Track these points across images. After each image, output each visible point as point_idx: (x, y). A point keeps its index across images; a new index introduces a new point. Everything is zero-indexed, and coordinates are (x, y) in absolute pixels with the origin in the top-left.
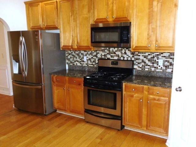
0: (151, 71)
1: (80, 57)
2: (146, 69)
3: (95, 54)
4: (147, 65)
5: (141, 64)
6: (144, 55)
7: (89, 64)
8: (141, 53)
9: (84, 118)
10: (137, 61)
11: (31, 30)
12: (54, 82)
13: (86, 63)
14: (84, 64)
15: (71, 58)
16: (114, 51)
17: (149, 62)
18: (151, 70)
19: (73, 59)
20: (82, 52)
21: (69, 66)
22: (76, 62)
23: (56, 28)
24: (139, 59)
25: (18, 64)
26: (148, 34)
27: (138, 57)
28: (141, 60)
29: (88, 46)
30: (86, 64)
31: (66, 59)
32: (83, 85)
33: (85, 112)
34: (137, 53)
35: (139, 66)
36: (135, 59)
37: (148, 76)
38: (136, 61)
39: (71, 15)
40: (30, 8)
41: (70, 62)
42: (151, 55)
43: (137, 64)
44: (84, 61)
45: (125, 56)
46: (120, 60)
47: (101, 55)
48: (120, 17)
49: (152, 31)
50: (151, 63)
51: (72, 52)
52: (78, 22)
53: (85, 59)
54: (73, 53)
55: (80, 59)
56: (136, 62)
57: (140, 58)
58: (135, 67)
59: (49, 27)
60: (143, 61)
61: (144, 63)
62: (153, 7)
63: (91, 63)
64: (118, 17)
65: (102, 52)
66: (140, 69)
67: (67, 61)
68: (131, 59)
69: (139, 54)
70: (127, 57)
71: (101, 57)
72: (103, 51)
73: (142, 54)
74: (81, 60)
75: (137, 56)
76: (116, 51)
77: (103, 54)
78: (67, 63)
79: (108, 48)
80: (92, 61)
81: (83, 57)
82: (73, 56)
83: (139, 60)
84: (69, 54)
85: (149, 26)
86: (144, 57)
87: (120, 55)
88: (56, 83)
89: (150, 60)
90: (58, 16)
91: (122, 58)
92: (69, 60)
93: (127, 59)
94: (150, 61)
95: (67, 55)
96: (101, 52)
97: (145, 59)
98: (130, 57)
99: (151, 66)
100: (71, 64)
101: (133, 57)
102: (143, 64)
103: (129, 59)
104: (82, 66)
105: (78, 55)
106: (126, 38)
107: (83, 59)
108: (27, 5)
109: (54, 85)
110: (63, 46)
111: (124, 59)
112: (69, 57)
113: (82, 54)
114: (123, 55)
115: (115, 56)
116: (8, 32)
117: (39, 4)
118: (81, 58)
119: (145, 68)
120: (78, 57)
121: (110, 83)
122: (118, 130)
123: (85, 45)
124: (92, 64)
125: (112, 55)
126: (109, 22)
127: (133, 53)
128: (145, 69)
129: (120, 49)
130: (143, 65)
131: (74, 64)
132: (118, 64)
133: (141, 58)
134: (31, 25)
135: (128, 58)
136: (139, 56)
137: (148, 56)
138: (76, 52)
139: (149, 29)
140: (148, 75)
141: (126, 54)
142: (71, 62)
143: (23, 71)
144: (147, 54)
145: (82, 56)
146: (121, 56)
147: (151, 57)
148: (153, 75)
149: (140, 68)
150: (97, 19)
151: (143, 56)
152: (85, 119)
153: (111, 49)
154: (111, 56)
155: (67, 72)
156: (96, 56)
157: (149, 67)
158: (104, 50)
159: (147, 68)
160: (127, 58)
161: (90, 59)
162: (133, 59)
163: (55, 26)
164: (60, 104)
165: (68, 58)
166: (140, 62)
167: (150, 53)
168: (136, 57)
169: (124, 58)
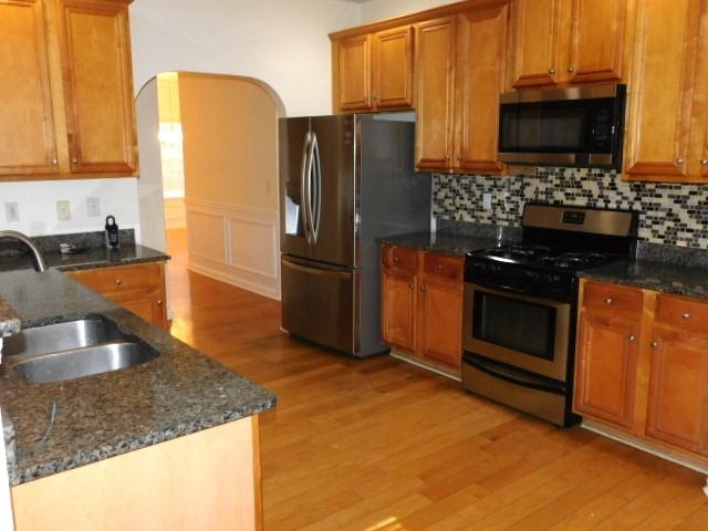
0: (696, 251)
1: (471, 194)
2: (679, 243)
3: (517, 186)
4: (684, 228)
5: (663, 224)
6: (676, 192)
7: (499, 219)
8: (665, 187)
9: (460, 380)
10: (650, 213)
11: (341, 113)
12: (387, 267)
13: (490, 214)
14: (482, 218)
15: (446, 197)
16: (578, 179)
17: (691, 217)
18: (698, 245)
19: (451, 201)
20: (480, 179)
21: (440, 222)
22: (461, 212)
23: (407, 108)
24: (657, 207)
25: (297, 207)
26: (680, 124)
27: (655, 200)
28: (663, 210)
29: (492, 163)
30: (489, 218)
31: (432, 202)
32: (462, 277)
33: (464, 359)
34: (652, 186)
35: (657, 231)
36: (643, 208)
37: (684, 266)
38: (645, 213)
39: (448, 66)
40: (343, 52)
41: (442, 210)
42: (701, 194)
43: (649, 222)
44: (485, 207)
45: (611, 195)
46: (595, 208)
47: (537, 192)
48: (593, 69)
49: (694, 114)
50: (698, 222)
51: (450, 181)
52: (467, 87)
53: (487, 202)
54: (454, 184)
55: (473, 203)
56: (649, 217)
57: (659, 205)
58: (644, 233)
59: (386, 103)
60: (670, 214)
61: (675, 220)
62: (701, 34)
63: (505, 216)
64: (586, 70)
65: (538, 180)
66: (660, 241)
67: (434, 207)
68: (631, 207)
69: (659, 191)
70: (619, 198)
71: (533, 197)
72: (543, 177)
73: (669, 192)
74: (473, 206)
75: (651, 196)
76: (583, 179)
77: (543, 187)
78: (435, 213)
79: (557, 170)
80: (508, 209)
81: (481, 196)
82: (454, 191)
83: (657, 209)
84: (443, 187)
85: (684, 96)
86: (676, 202)
87: (596, 191)
88: (395, 269)
89: (693, 212)
90: (412, 72)
91: (601, 204)
92: (440, 203)
93: (618, 207)
94: (694, 215)
95: (434, 188)
96: (536, 182)
97: (677, 208)
98: (626, 198)
99: (697, 231)
100: (446, 217)
101: (636, 199)
102: (671, 224)
103: (625, 205)
104: (476, 225)
105: (467, 188)
106: (605, 137)
107: (480, 203)
108: (337, 43)
109: (388, 275)
110: (423, 161)
111: (606, 206)
112: (441, 195)
113: (478, 186)
114: (605, 193)
115: (579, 195)
116: (280, 120)
117: (365, 40)
118: (474, 199)
119: (676, 238)
120: (466, 196)
121: (538, 276)
122: (558, 427)
123: (484, 157)
124: (507, 220)
125: (569, 190)
126: (558, 87)
127: (637, 188)
128: (674, 243)
129: (596, 171)
130: (669, 228)
131: (454, 218)
132: (586, 220)
133: (666, 202)
134: (343, 99)
135: (621, 202)
136: (660, 196)
137: (687, 198)
138: (463, 181)
139: (683, 106)
140: (685, 263)
141: (615, 189)
142: (446, 211)
143: (309, 229)
144: (685, 191)
145: (478, 193)
146: (600, 196)
147: (700, 203)
148: (703, 263)
149: (660, 237)
150: (521, 79)
151: (670, 196)
152: (462, 384)
153: (568, 173)
154: (567, 194)
155: (433, 239)
156: (520, 193)
157: (690, 235)
158: (547, 174)
159: (681, 239)
160: (617, 202)
161: (500, 203)
162: (637, 206)
163: (402, 102)
164: (398, 329)
165: (438, 197)
166: (661, 218)
167: (695, 188)
168: (646, 200)
169: (607, 201)
